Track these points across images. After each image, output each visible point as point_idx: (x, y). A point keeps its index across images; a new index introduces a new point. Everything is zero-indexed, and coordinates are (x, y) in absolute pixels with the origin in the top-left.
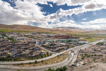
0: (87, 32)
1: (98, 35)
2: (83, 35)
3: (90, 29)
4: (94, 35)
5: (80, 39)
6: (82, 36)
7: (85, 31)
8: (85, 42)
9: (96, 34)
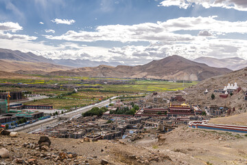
0: (68, 73)
1: (101, 83)
2: (49, 84)
3: (78, 60)
4: (90, 83)
5: (30, 99)
6: (42, 88)
7: (59, 69)
8: (41, 111)
9: (98, 79)
